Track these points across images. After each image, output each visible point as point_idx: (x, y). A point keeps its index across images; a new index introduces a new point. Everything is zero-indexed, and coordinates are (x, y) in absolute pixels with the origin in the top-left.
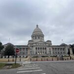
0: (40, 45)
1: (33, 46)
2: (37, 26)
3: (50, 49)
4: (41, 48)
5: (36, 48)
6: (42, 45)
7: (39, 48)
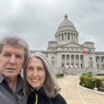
0: (70, 50)
1: (56, 53)
2: (66, 17)
3: (91, 58)
4: (73, 56)
5: (63, 56)
6: (75, 50)
7: (68, 56)
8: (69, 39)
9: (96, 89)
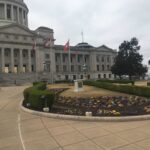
0: (12, 39)
3: (48, 56)
4: (17, 51)
6: (20, 39)
8: (9, 16)
9: (47, 109)
